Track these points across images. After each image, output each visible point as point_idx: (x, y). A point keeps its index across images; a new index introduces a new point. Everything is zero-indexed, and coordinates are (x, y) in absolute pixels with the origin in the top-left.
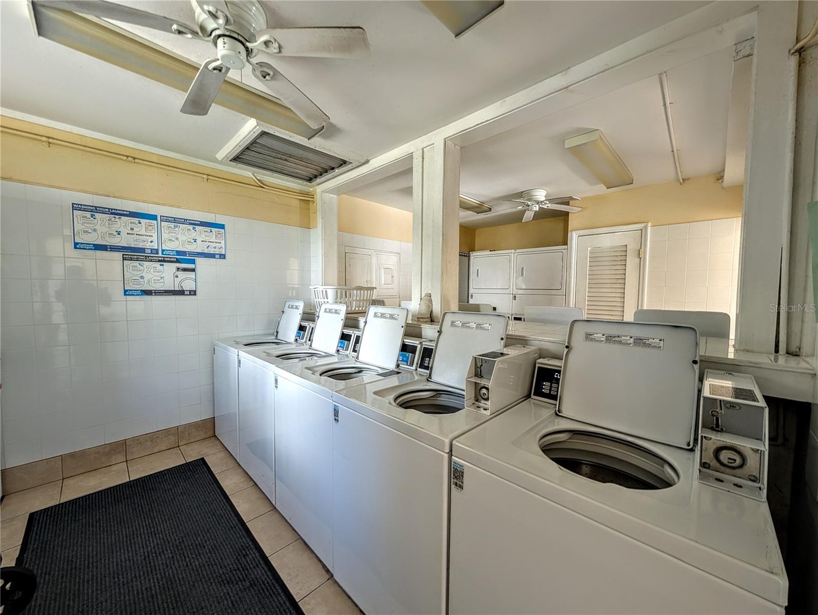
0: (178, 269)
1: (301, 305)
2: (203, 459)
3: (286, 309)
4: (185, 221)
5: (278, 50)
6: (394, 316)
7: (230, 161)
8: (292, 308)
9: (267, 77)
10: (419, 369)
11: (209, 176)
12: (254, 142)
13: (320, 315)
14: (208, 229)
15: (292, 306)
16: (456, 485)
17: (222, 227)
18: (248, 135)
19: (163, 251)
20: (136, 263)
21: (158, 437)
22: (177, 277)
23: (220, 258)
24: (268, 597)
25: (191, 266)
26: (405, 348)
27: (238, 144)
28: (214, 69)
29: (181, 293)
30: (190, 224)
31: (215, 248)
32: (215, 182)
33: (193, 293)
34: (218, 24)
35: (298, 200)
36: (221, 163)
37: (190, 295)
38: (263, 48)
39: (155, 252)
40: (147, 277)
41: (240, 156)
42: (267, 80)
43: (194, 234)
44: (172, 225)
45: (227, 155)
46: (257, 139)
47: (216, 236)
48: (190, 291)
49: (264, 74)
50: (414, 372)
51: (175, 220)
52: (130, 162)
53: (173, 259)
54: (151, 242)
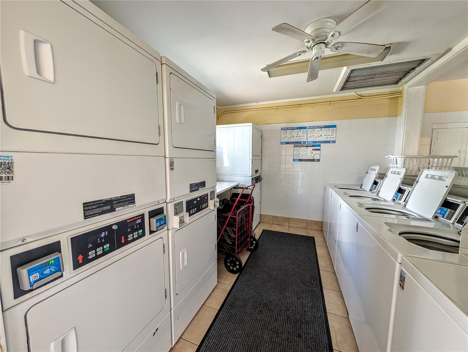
0: (313, 149)
1: (377, 168)
2: (314, 237)
3: (369, 171)
4: (318, 127)
5: (339, 34)
6: (442, 178)
7: (340, 91)
8: (373, 170)
9: (339, 48)
10: (456, 224)
11: (330, 102)
12: (349, 77)
13: (388, 175)
14: (328, 129)
15: (373, 169)
16: (401, 286)
17: (335, 126)
18: (344, 75)
19: (308, 142)
20: (298, 148)
21: (300, 221)
22: (312, 153)
23: (333, 143)
24: (315, 300)
25: (319, 148)
26: (446, 204)
27: (341, 81)
28: (315, 59)
29: (313, 160)
30: (320, 128)
31: (330, 138)
32: (333, 104)
33: (318, 160)
34: (311, 43)
35: (388, 99)
36: (336, 93)
37: (317, 161)
38: (332, 38)
39: (304, 143)
40: (301, 153)
41: (344, 87)
42: (339, 50)
43: (321, 133)
44: (312, 130)
45: (337, 88)
46: (350, 74)
47: (331, 132)
48: (317, 160)
49: (337, 48)
50: (451, 225)
51: (314, 128)
52: (299, 107)
53: (311, 145)
54: (304, 139)
